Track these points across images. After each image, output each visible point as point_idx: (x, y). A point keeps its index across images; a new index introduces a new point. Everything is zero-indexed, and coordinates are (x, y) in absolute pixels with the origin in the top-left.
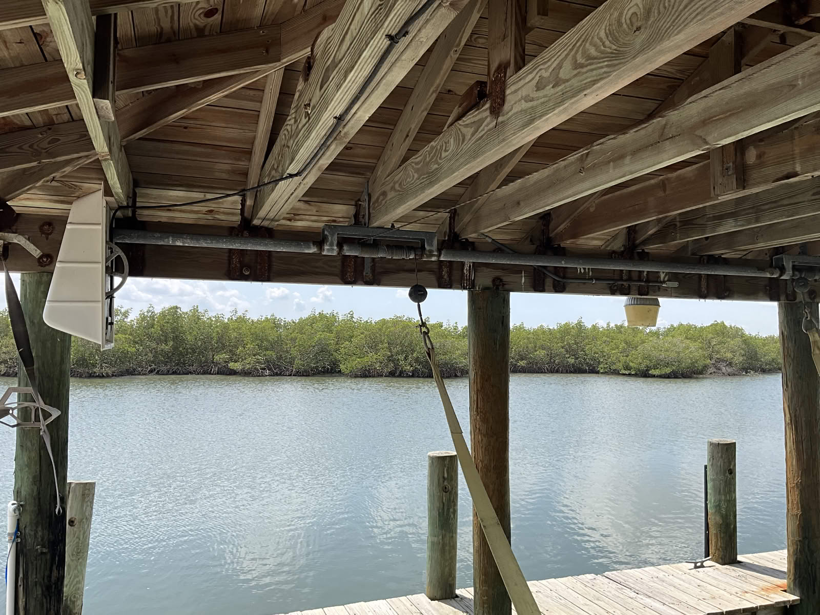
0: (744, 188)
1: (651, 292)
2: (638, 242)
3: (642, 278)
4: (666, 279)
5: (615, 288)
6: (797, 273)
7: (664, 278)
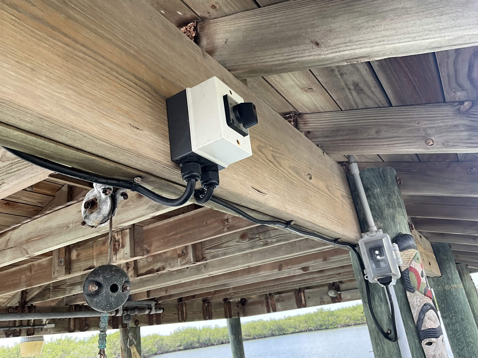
0: (70, 273)
1: (36, 333)
2: (27, 299)
3: (30, 324)
4: (47, 322)
5: (10, 333)
6: (125, 312)
7: (46, 322)
